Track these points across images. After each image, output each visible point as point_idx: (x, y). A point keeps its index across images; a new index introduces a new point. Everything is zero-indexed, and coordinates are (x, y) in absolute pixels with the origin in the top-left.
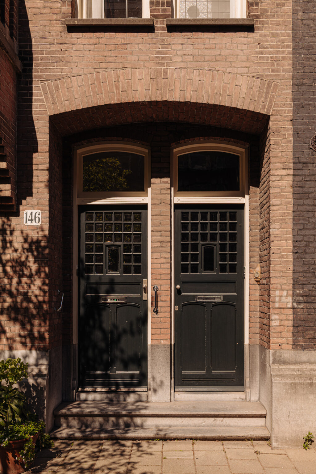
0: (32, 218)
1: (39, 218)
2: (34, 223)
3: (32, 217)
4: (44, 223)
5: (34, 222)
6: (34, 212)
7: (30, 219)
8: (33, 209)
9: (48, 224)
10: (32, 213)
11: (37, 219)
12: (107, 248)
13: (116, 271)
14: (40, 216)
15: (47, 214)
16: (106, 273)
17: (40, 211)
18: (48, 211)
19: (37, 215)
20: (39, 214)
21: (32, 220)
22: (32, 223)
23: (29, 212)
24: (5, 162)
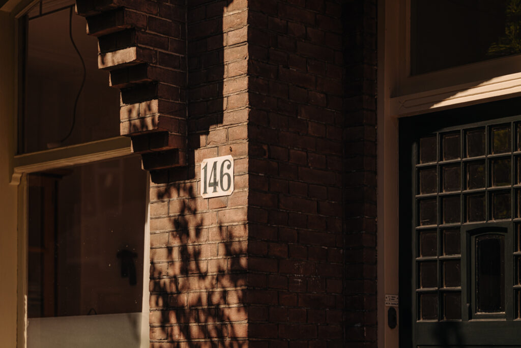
0: (215, 179)
1: (229, 175)
2: (220, 192)
3: (215, 175)
4: (239, 188)
5: (219, 188)
6: (220, 160)
7: (212, 181)
8: (218, 155)
9: (247, 190)
10: (215, 163)
11: (225, 178)
12: (473, 238)
13: (498, 310)
14: (231, 172)
15: (244, 165)
16: (470, 318)
17: (230, 157)
18: (246, 156)
19: (225, 170)
20: (229, 167)
21: (215, 184)
22: (215, 191)
23: (210, 162)
24: (133, 46)
